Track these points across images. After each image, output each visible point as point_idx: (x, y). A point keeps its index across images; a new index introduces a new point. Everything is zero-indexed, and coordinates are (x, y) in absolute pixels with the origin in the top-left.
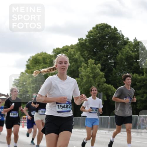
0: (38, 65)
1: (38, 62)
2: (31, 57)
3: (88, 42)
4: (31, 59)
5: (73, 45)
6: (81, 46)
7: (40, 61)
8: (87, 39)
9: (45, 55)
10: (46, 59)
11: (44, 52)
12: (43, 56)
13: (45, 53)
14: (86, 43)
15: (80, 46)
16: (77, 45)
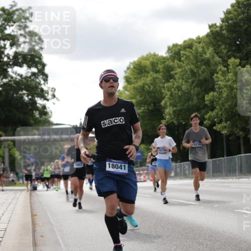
0: (144, 76)
1: (143, 71)
2: (131, 63)
3: (225, 29)
4: (132, 67)
5: (201, 37)
6: (215, 38)
7: (147, 69)
8: (224, 24)
9: (155, 58)
10: (157, 64)
11: (152, 53)
12: (151, 60)
13: (155, 55)
14: (223, 32)
15: (212, 38)
16: (208, 35)
